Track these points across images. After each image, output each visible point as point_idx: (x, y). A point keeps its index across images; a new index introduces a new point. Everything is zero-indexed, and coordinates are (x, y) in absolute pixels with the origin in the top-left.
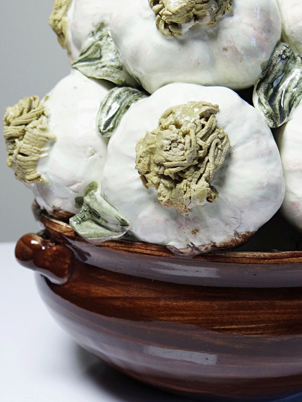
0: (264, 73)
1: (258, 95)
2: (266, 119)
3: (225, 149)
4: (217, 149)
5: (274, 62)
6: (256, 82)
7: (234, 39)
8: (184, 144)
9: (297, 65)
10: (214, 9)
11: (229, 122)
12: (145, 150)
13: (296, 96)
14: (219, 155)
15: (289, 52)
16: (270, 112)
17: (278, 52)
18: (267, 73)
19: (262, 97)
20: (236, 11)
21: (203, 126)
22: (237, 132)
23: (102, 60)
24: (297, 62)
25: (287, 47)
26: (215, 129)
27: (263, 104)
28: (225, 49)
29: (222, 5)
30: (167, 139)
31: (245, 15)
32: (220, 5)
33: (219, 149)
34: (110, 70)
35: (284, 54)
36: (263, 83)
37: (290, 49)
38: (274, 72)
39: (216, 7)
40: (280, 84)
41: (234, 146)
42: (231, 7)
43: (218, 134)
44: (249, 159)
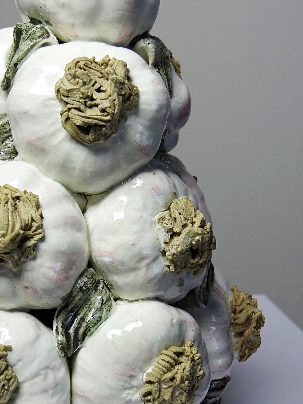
0: (64, 302)
1: (57, 322)
2: (59, 350)
3: (12, 388)
4: (3, 389)
5: (75, 293)
7: (34, 281)
9: (97, 294)
10: (16, 257)
11: (19, 360)
13: (90, 327)
14: (5, 394)
15: (90, 284)
16: (63, 343)
17: (80, 283)
18: (68, 302)
19: (60, 325)
20: (39, 254)
22: (26, 369)
24: (98, 291)
25: (89, 278)
26: (3, 372)
27: (59, 334)
28: (26, 287)
29: (26, 251)
31: (48, 259)
32: (24, 251)
33: (5, 389)
35: (85, 287)
36: (63, 312)
37: (92, 280)
38: (74, 302)
39: (18, 255)
40: (80, 311)
41: (23, 382)
42: (34, 253)
43: (5, 376)
44: (34, 394)
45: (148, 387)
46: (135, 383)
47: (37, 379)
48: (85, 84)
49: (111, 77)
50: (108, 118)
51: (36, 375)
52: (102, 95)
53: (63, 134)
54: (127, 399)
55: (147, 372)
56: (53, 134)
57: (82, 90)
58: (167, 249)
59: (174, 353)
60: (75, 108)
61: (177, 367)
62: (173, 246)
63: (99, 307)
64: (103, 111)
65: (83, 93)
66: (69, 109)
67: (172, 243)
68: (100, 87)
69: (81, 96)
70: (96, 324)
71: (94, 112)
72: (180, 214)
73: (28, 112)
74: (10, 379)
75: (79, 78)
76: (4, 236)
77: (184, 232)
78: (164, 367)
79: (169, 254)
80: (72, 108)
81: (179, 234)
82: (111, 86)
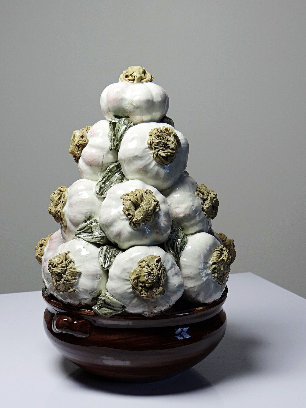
0: (169, 238)
3: (166, 273)
4: (163, 274)
6: (165, 241)
8: (153, 274)
11: (164, 262)
12: (135, 277)
13: (182, 247)
21: (158, 265)
22: (167, 266)
23: (94, 234)
26: (161, 266)
27: (171, 252)
30: (146, 273)
31: (163, 217)
32: (155, 214)
34: (100, 239)
41: (168, 271)
43: (163, 268)
44: (173, 276)
45: (214, 266)
46: (208, 265)
47: (173, 269)
48: (163, 139)
49: (172, 134)
50: (174, 152)
51: (171, 268)
52: (170, 143)
53: (154, 163)
54: (207, 273)
55: (211, 260)
56: (150, 164)
57: (163, 142)
58: (203, 207)
59: (220, 249)
60: (161, 150)
61: (222, 255)
62: (206, 205)
63: (182, 237)
64: (172, 149)
65: (163, 143)
66: (159, 151)
67: (205, 203)
68: (168, 140)
69: (163, 144)
70: (184, 245)
71: (169, 151)
72: (205, 191)
73: (138, 156)
74: (165, 269)
75: (161, 136)
76: (150, 207)
77: (209, 198)
78: (218, 256)
79: (205, 208)
80: (160, 150)
81: (207, 199)
82: (173, 138)
